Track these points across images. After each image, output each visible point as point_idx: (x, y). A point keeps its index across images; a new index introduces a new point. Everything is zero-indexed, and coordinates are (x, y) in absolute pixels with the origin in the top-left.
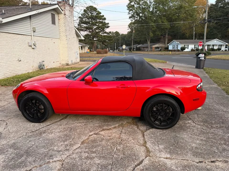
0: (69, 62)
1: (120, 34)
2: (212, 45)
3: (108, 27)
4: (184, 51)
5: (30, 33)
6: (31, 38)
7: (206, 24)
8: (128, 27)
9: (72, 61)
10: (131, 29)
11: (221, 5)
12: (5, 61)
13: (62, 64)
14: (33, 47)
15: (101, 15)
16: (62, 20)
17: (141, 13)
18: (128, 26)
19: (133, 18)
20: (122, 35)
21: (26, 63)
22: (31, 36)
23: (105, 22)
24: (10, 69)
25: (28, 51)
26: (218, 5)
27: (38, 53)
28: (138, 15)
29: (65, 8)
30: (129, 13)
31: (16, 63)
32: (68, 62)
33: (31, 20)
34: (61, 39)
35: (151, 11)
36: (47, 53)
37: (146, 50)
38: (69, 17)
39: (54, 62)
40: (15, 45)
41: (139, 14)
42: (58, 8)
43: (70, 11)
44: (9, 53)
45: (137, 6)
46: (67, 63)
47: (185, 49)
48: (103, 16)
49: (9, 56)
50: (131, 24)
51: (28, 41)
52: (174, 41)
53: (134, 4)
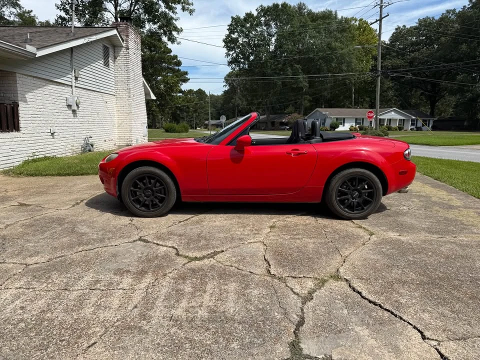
0: (133, 143)
1: (206, 96)
2: (387, 119)
3: (186, 80)
4: (336, 130)
5: (70, 80)
6: (71, 89)
7: (380, 78)
8: (224, 82)
9: (137, 140)
10: (229, 86)
11: (399, 45)
12: (30, 132)
13: (119, 146)
14: (74, 107)
15: (172, 54)
16: (120, 58)
17: (252, 55)
18: (225, 79)
19: (235, 65)
20: (212, 96)
21: (62, 139)
22: (71, 86)
23: (179, 70)
24: (37, 147)
25: (65, 115)
26: (394, 45)
27: (81, 120)
28: (246, 58)
29: (127, 36)
30: (228, 55)
31: (47, 137)
32: (132, 141)
33: (72, 56)
34: (118, 96)
35: (272, 52)
36: (94, 123)
37: (262, 128)
38: (134, 54)
39: (105, 141)
40: (46, 102)
41: (249, 56)
42: (116, 34)
43: (135, 41)
44: (37, 116)
45: (245, 40)
46: (128, 143)
47: (338, 127)
48: (176, 57)
49: (37, 122)
50: (229, 75)
51: (67, 96)
52: (317, 110)
53: (238, 36)
